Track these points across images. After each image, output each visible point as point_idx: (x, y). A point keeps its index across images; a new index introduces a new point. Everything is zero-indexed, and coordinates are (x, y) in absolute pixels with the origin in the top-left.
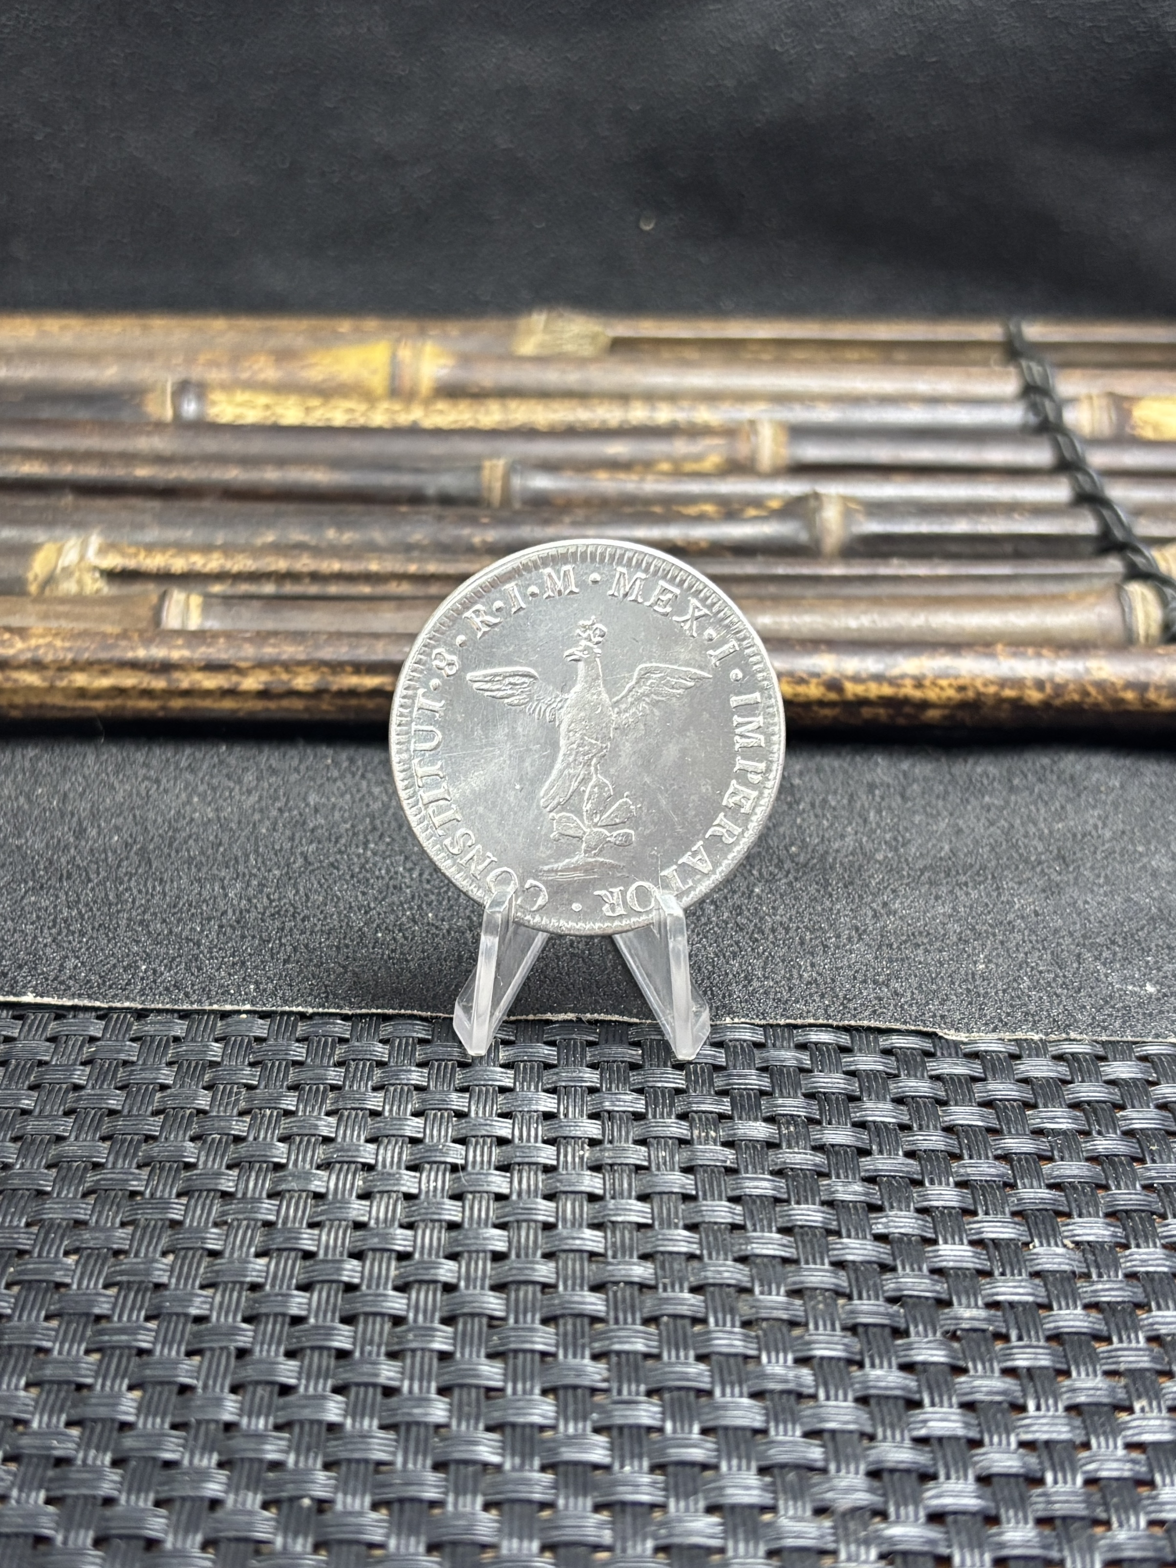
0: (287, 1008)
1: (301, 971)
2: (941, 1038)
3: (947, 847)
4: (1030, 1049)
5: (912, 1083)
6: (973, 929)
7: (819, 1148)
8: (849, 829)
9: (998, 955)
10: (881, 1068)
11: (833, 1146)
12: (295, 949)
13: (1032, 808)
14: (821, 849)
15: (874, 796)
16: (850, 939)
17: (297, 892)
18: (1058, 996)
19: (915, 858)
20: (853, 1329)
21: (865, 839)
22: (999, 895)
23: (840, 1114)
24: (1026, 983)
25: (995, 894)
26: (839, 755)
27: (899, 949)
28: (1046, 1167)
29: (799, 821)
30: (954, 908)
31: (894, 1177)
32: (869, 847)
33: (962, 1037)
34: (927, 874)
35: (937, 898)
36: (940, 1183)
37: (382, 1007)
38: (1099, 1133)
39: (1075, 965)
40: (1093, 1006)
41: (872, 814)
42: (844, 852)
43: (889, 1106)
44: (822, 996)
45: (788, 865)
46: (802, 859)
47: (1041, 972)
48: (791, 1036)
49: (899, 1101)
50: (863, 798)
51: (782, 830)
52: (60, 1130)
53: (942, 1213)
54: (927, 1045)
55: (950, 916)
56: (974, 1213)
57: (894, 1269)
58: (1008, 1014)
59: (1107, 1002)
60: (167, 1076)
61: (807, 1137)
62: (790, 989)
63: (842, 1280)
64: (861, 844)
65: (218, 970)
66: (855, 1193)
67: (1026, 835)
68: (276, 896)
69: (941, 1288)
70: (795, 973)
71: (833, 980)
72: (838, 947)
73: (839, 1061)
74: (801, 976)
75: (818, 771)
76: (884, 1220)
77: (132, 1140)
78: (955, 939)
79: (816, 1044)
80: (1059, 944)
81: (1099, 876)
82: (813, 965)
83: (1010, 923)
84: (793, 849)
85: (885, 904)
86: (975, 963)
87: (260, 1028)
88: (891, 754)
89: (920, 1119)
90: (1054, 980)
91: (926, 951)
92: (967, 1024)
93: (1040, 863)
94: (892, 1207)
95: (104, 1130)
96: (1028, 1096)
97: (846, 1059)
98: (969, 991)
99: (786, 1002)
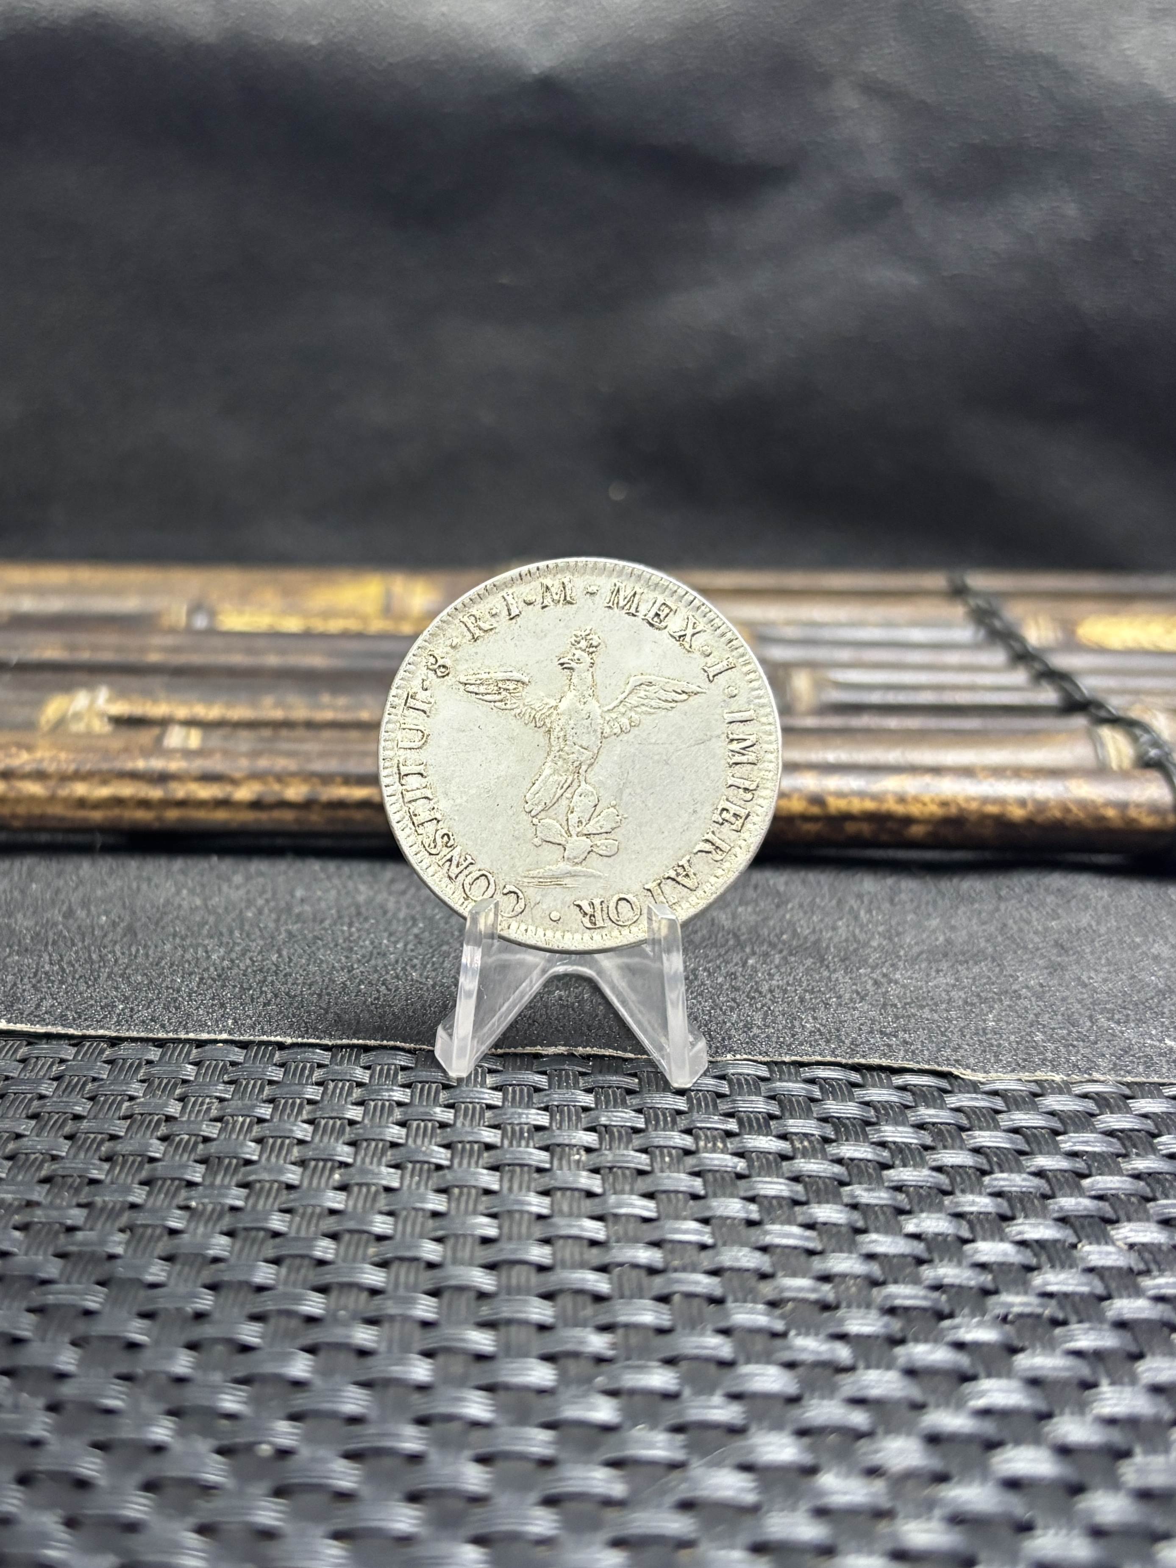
0: (265, 1038)
1: (281, 1012)
2: (957, 1077)
3: (941, 939)
4: (1052, 1088)
5: (932, 1111)
6: (978, 996)
7: (840, 1161)
8: (840, 923)
9: (1008, 1015)
10: (896, 1100)
11: (852, 1160)
12: (276, 996)
13: (1023, 911)
14: (812, 938)
15: (862, 902)
16: (851, 1000)
17: (280, 956)
18: (1074, 1046)
19: (910, 946)
20: (892, 1311)
21: (857, 931)
22: (1001, 971)
23: (857, 1134)
24: (1039, 1037)
25: (997, 969)
26: (823, 871)
27: (904, 1008)
28: (1086, 1182)
29: (788, 916)
30: (957, 980)
31: (921, 1187)
32: (862, 937)
33: (979, 1077)
34: (924, 956)
35: (938, 971)
36: (972, 1192)
37: (364, 1039)
38: (1137, 1155)
39: (1088, 1024)
40: (1112, 1055)
41: (862, 913)
42: (836, 940)
43: (910, 1130)
44: (828, 1041)
45: (780, 946)
46: (794, 943)
47: (1053, 1029)
48: (798, 1073)
49: (921, 1126)
50: (853, 902)
51: (771, 923)
52: (21, 1129)
53: (978, 1218)
54: (944, 1084)
55: (954, 986)
56: (1013, 1218)
57: (930, 1261)
58: (1025, 1060)
59: (1126, 1052)
60: (136, 1089)
61: (823, 1151)
62: (793, 1036)
63: (875, 1269)
64: (854, 936)
65: (197, 1008)
66: (880, 1198)
67: (1021, 930)
68: (260, 958)
69: (986, 1279)
70: (796, 1023)
71: (838, 1030)
72: (840, 1005)
73: (851, 1093)
74: (803, 1027)
75: (804, 882)
76: (915, 1221)
77: (95, 1138)
78: (960, 1003)
79: (825, 1079)
80: (1067, 1009)
81: (1100, 958)
82: (815, 1018)
83: (1015, 991)
84: (785, 937)
85: (885, 975)
86: (984, 1021)
87: (238, 1055)
88: (875, 872)
89: (944, 1140)
90: (1069, 1034)
91: (932, 1010)
92: (984, 1067)
93: (1038, 949)
94: (922, 1211)
95: (68, 1129)
96: (1056, 1124)
97: (857, 1092)
98: (981, 1042)
99: (790, 1045)
